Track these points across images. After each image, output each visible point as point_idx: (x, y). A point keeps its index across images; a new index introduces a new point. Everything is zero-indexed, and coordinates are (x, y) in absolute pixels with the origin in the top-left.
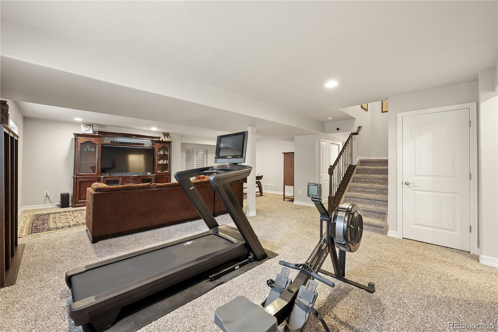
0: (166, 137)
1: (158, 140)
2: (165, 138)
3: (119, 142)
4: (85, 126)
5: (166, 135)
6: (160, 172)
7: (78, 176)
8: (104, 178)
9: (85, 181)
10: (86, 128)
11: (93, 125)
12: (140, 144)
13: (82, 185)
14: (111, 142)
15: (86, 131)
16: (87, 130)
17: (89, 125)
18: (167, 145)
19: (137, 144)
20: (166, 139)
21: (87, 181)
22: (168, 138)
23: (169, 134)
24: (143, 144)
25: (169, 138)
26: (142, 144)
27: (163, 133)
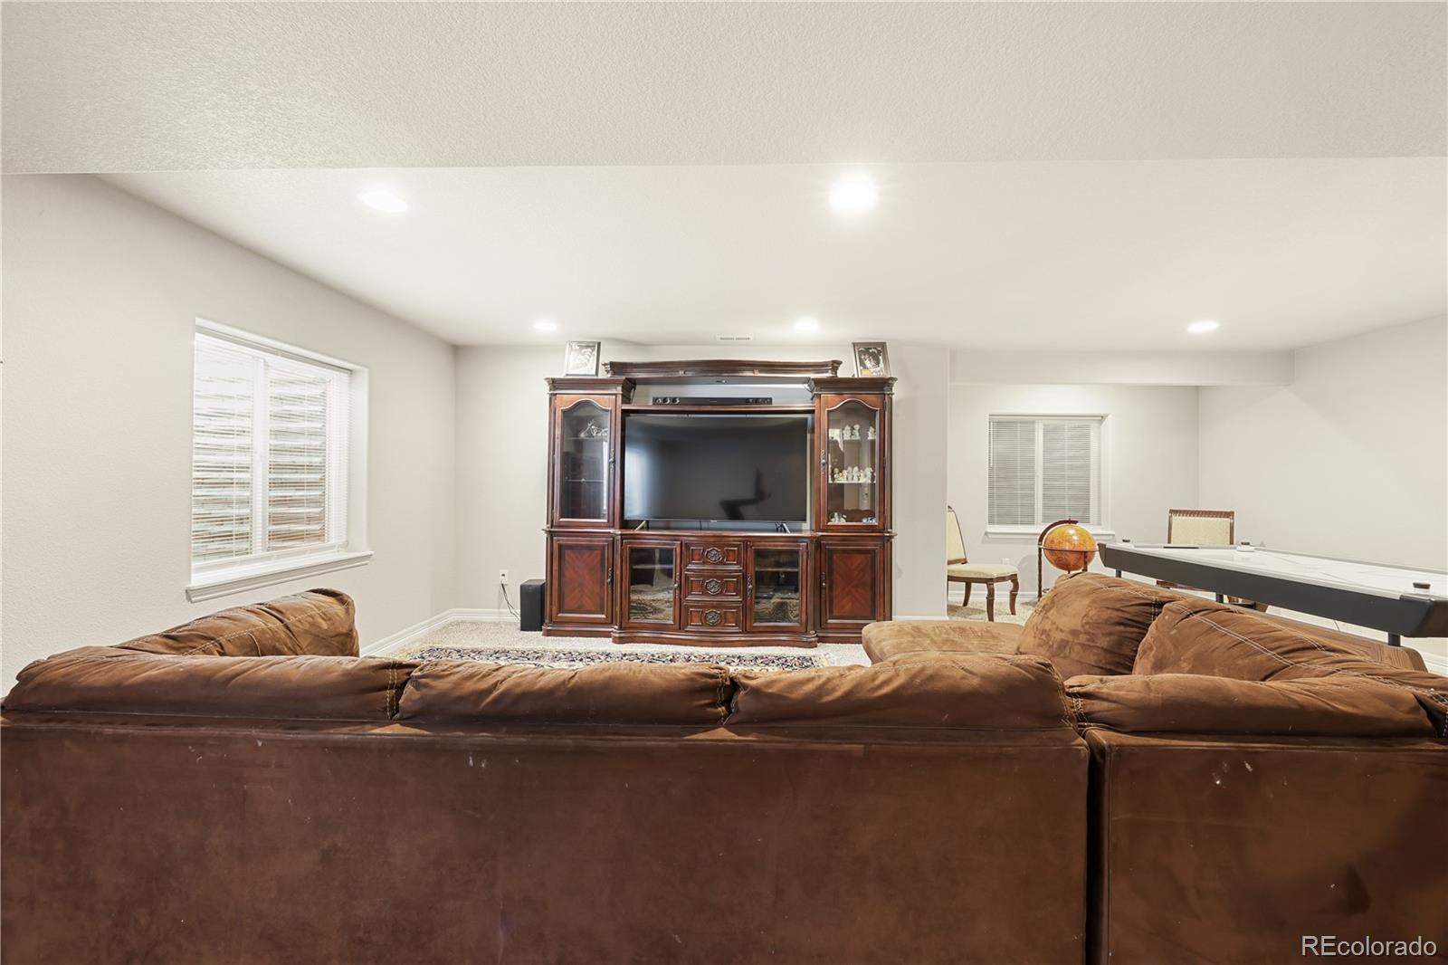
0: (867, 362)
1: (829, 375)
2: (865, 367)
3: (680, 399)
4: (576, 350)
5: (873, 350)
6: (843, 522)
7: (557, 527)
8: (622, 540)
9: (577, 546)
10: (580, 357)
11: (599, 344)
12: (756, 401)
13: (567, 557)
14: (655, 400)
15: (578, 368)
16: (579, 362)
17: (588, 347)
18: (870, 399)
19: (746, 401)
20: (872, 371)
21: (582, 546)
22: (878, 363)
23: (883, 345)
24: (769, 401)
25: (882, 364)
26: (766, 399)
27: (854, 344)
